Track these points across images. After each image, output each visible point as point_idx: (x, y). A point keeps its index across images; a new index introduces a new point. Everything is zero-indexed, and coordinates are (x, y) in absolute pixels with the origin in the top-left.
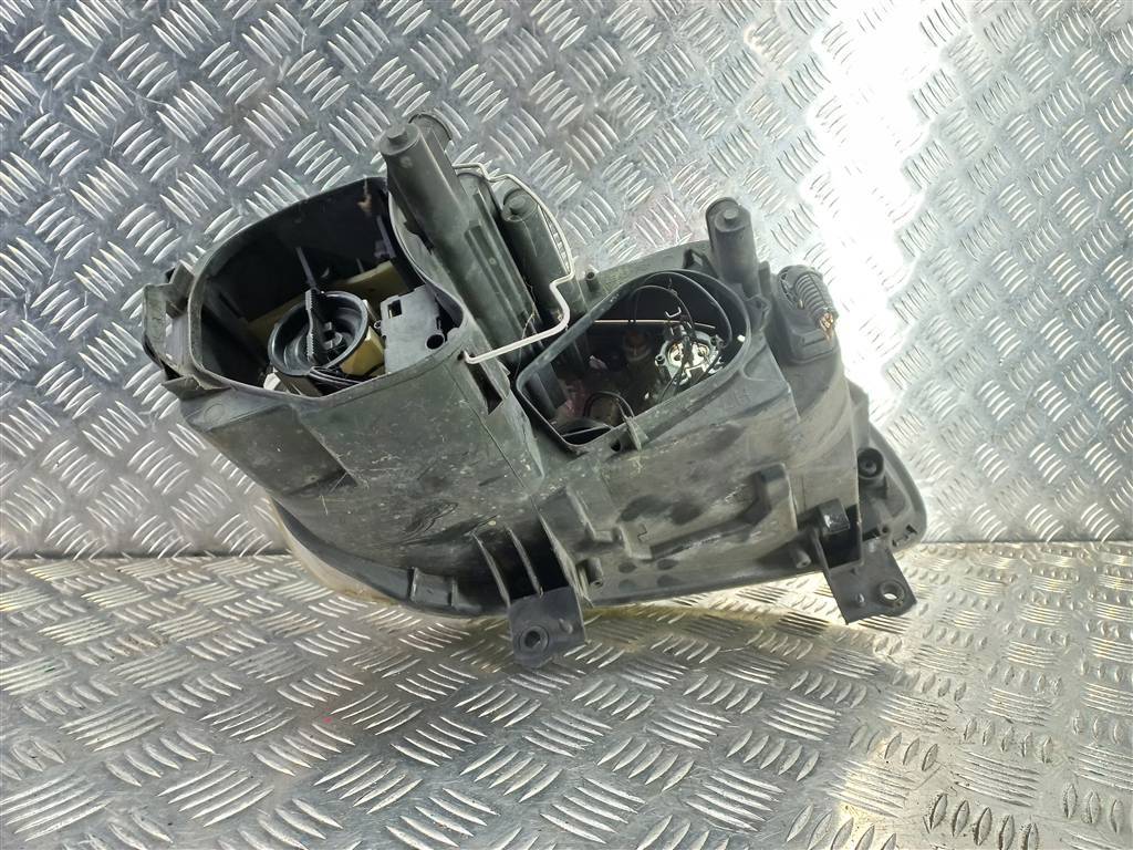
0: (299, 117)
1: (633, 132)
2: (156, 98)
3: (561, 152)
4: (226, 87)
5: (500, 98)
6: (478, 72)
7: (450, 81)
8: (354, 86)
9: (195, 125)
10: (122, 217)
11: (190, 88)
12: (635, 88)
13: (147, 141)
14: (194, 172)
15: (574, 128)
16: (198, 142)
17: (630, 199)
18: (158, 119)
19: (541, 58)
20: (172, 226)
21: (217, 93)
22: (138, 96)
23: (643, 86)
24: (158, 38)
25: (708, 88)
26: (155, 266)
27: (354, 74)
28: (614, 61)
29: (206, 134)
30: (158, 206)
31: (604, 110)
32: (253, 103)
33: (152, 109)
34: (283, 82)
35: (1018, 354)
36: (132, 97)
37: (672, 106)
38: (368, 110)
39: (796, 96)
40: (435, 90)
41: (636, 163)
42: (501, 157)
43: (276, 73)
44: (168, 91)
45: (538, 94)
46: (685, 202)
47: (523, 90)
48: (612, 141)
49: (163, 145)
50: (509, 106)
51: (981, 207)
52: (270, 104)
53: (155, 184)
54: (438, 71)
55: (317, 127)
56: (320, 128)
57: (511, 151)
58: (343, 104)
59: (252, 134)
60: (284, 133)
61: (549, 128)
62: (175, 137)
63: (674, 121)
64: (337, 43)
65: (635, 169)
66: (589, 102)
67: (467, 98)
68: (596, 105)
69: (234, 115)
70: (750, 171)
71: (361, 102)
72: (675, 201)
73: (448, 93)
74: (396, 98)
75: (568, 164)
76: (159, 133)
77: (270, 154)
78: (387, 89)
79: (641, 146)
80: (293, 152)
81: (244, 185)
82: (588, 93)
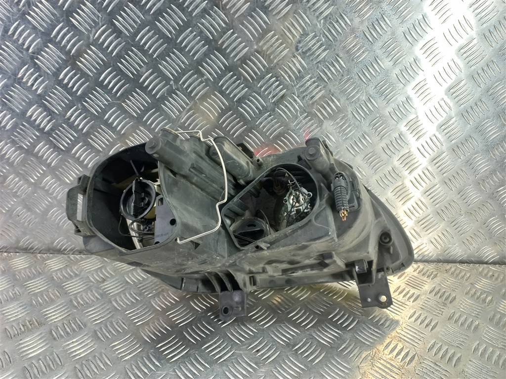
0: (102, 60)
1: (275, 61)
2: (33, 53)
3: (237, 73)
4: (65, 46)
5: (204, 45)
6: (191, 32)
7: (177, 39)
8: (127, 43)
9: (54, 66)
10: (27, 111)
11: (48, 47)
12: (277, 37)
13: (32, 74)
14: (56, 89)
15: (244, 60)
16: (56, 74)
17: (274, 97)
18: (36, 64)
19: (225, 22)
20: (50, 115)
21: (61, 49)
22: (24, 52)
23: (282, 35)
24: (29, 22)
25: (319, 35)
26: (45, 133)
27: (128, 36)
28: (265, 22)
29: (59, 70)
30: (42, 105)
31: (260, 50)
32: (79, 54)
33: (32, 58)
34: (93, 42)
35: (488, 173)
36: (22, 53)
38: (136, 55)
39: (370, 36)
40: (170, 43)
41: (277, 78)
42: (205, 77)
43: (89, 38)
44: (38, 49)
45: (223, 43)
46: (304, 97)
47: (216, 41)
48: (264, 66)
49: (40, 76)
50: (208, 49)
51: (477, 95)
52: (88, 54)
53: (39, 95)
54: (170, 32)
55: (112, 65)
56: (113, 65)
57: (210, 74)
58: (123, 52)
59: (81, 70)
60: (96, 68)
61: (230, 61)
62: (45, 72)
64: (118, 21)
65: (276, 81)
66: (251, 47)
67: (186, 46)
68: (255, 47)
69: (71, 60)
70: (340, 80)
71: (132, 51)
72: (298, 97)
73: (176, 44)
74: (150, 48)
75: (240, 79)
76: (37, 70)
77: (90, 79)
78: (145, 43)
79: (280, 69)
80: (101, 78)
81: (80, 95)
82: (251, 41)
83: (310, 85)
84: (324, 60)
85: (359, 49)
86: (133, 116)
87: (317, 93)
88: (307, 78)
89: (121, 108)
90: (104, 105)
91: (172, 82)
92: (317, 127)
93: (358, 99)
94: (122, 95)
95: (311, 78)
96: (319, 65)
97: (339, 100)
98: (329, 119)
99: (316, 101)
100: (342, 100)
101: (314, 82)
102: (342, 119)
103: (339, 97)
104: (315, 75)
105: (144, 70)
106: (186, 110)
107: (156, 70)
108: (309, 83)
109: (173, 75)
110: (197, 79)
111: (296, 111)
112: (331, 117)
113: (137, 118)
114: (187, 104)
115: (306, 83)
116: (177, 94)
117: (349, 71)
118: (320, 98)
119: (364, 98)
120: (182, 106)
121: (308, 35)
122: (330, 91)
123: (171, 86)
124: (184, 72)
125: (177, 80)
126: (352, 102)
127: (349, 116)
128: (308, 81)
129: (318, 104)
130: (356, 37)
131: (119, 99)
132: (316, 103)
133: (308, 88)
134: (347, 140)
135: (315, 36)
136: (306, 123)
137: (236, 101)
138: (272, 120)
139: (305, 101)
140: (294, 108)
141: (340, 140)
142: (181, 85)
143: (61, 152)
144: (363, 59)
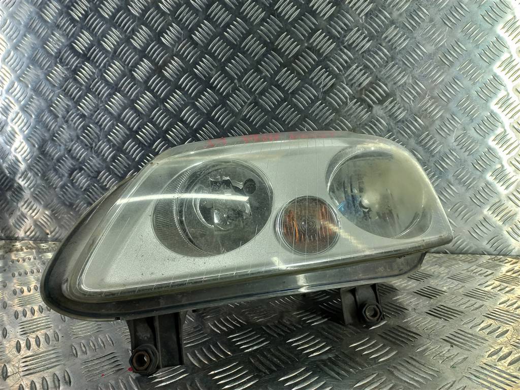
0: (182, 67)
1: (324, 55)
2: (131, 67)
3: (290, 68)
4: (155, 59)
5: (262, 48)
6: (252, 38)
7: (241, 44)
8: (202, 52)
9: (145, 75)
10: (122, 113)
11: (143, 61)
12: (324, 34)
13: (129, 84)
14: (145, 94)
15: (296, 56)
16: (146, 82)
17: (324, 86)
18: (133, 75)
19: (280, 27)
20: (139, 116)
21: (152, 62)
22: (126, 67)
23: (328, 33)
24: (132, 44)
25: (362, 29)
26: (133, 131)
27: (202, 46)
28: (314, 24)
29: (149, 78)
30: (134, 108)
31: (310, 46)
32: (165, 64)
33: (130, 71)
34: (176, 54)
37: (343, 40)
38: (208, 61)
39: (410, 25)
40: (235, 48)
41: (326, 69)
42: (264, 74)
43: (173, 50)
44: (135, 63)
45: (279, 44)
46: (352, 85)
47: (272, 43)
48: (314, 60)
49: (134, 84)
50: (266, 51)
52: (171, 63)
53: (132, 100)
54: (236, 40)
55: (189, 70)
57: (267, 71)
58: (198, 60)
59: (165, 77)
60: (177, 74)
61: (284, 58)
62: (139, 81)
63: (345, 47)
64: (196, 35)
65: (326, 72)
66: (302, 44)
67: (248, 50)
68: (306, 45)
69: (159, 69)
70: (386, 66)
71: (205, 58)
72: (347, 85)
73: (240, 49)
74: (219, 54)
75: (294, 73)
76: (133, 80)
77: (172, 83)
78: (215, 51)
79: (329, 61)
80: (180, 82)
81: (163, 97)
82: (302, 40)
83: (357, 73)
84: (368, 50)
85: (400, 37)
86: (204, 113)
87: (364, 80)
88: (354, 67)
89: (194, 106)
90: (181, 104)
91: (236, 81)
92: (367, 112)
93: (405, 83)
94: (196, 95)
95: (357, 67)
96: (365, 55)
97: (386, 85)
98: (379, 104)
99: (364, 87)
100: (390, 85)
101: (361, 70)
102: (391, 103)
103: (386, 82)
104: (361, 64)
105: (214, 72)
106: (247, 104)
107: (224, 71)
108: (356, 72)
109: (237, 74)
110: (256, 77)
111: (346, 98)
112: (381, 102)
113: (207, 114)
114: (248, 99)
115: (353, 71)
116: (239, 91)
117: (393, 58)
118: (367, 84)
119: (411, 81)
120: (244, 101)
121: (352, 30)
122: (377, 77)
123: (235, 84)
124: (246, 71)
125: (240, 79)
126: (400, 86)
127: (398, 99)
128: (355, 69)
129: (367, 90)
130: (396, 27)
131: (193, 99)
132: (364, 90)
133: (355, 76)
134: (399, 123)
135: (358, 30)
136: (357, 109)
137: (291, 93)
138: (323, 108)
139: (353, 88)
140: (344, 95)
141: (392, 124)
142: (243, 83)
143: (144, 147)
144: (405, 46)
